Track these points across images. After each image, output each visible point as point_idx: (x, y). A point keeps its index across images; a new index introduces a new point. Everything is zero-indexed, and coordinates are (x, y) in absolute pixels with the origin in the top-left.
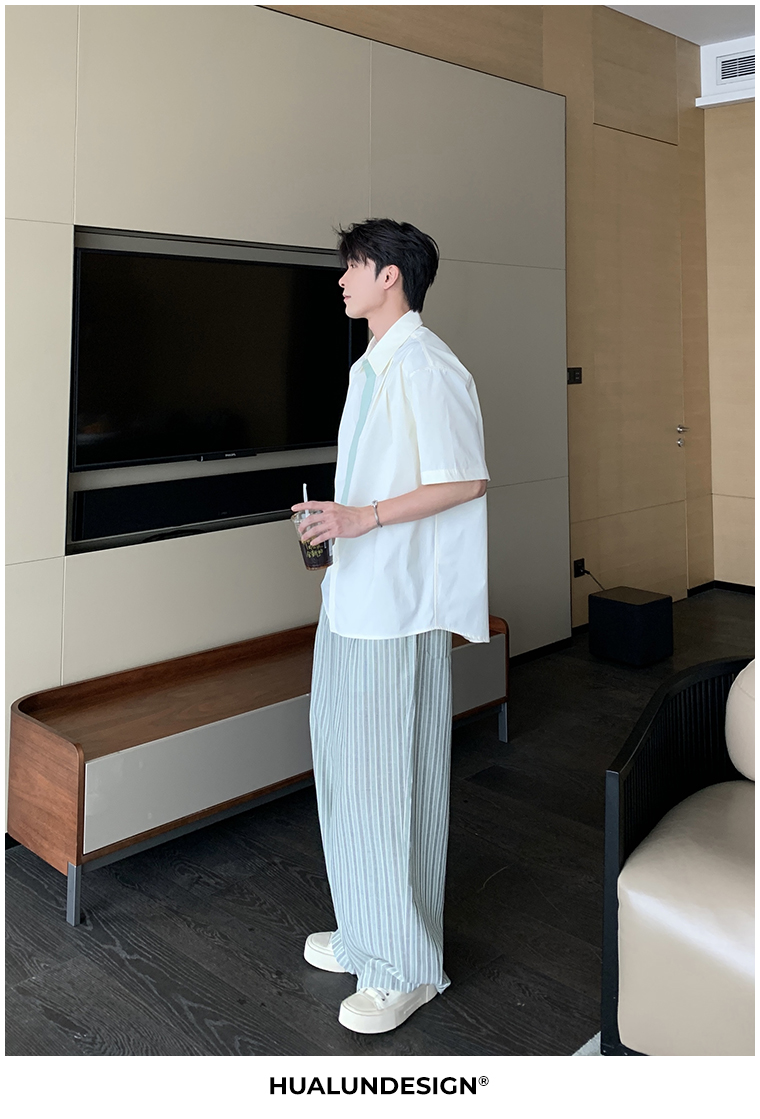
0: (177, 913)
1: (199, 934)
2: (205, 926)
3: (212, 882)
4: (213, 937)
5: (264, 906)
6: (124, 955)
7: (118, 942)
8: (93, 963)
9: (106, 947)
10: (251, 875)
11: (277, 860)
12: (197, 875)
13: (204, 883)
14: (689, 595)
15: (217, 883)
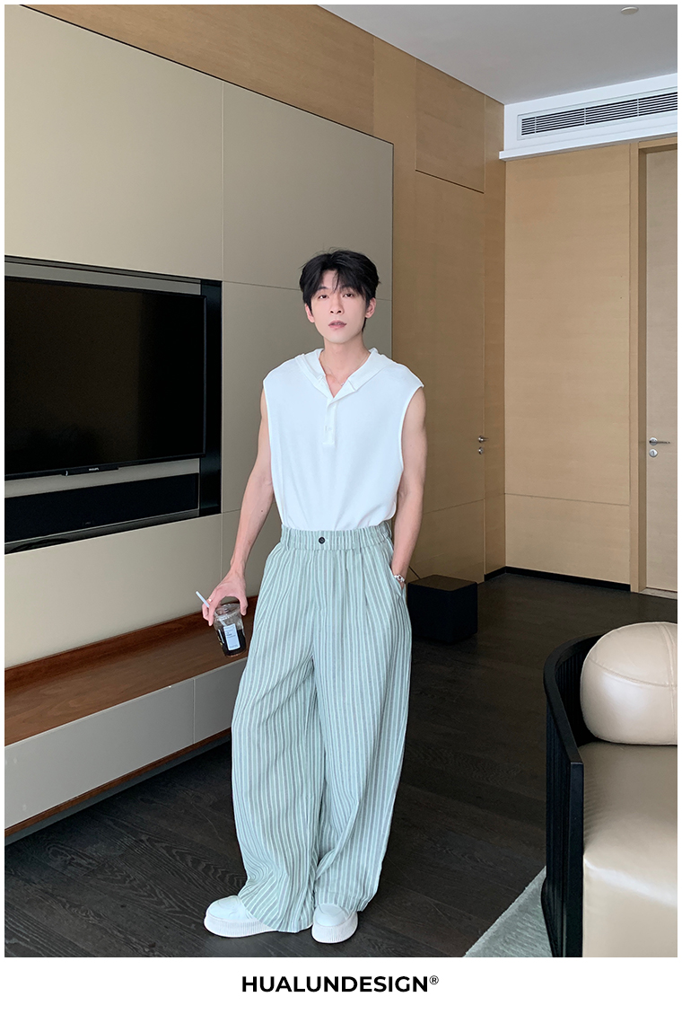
0: (51, 895)
1: (73, 914)
2: (79, 906)
3: (84, 862)
4: (88, 916)
5: (134, 883)
10: (120, 853)
11: (144, 838)
12: (70, 857)
13: (77, 864)
14: (486, 580)
15: (90, 864)
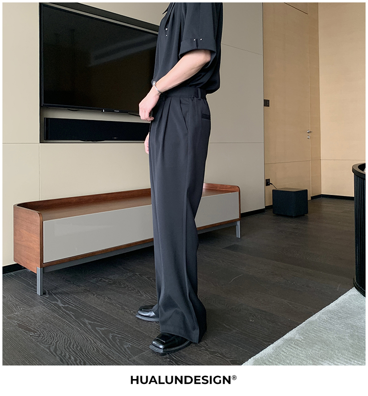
0: (89, 291)
1: (98, 298)
2: (101, 295)
3: (107, 281)
4: (105, 299)
5: (130, 289)
6: (61, 305)
7: (59, 301)
8: (46, 308)
9: (53, 302)
10: (125, 278)
11: (137, 274)
12: (100, 279)
13: (104, 281)
14: (312, 199)
15: (109, 281)
